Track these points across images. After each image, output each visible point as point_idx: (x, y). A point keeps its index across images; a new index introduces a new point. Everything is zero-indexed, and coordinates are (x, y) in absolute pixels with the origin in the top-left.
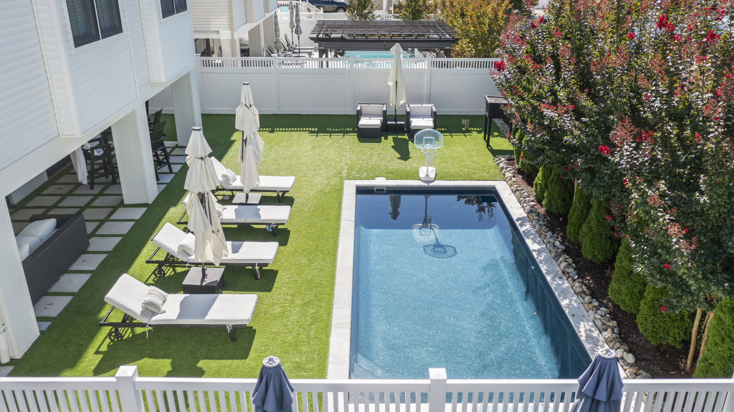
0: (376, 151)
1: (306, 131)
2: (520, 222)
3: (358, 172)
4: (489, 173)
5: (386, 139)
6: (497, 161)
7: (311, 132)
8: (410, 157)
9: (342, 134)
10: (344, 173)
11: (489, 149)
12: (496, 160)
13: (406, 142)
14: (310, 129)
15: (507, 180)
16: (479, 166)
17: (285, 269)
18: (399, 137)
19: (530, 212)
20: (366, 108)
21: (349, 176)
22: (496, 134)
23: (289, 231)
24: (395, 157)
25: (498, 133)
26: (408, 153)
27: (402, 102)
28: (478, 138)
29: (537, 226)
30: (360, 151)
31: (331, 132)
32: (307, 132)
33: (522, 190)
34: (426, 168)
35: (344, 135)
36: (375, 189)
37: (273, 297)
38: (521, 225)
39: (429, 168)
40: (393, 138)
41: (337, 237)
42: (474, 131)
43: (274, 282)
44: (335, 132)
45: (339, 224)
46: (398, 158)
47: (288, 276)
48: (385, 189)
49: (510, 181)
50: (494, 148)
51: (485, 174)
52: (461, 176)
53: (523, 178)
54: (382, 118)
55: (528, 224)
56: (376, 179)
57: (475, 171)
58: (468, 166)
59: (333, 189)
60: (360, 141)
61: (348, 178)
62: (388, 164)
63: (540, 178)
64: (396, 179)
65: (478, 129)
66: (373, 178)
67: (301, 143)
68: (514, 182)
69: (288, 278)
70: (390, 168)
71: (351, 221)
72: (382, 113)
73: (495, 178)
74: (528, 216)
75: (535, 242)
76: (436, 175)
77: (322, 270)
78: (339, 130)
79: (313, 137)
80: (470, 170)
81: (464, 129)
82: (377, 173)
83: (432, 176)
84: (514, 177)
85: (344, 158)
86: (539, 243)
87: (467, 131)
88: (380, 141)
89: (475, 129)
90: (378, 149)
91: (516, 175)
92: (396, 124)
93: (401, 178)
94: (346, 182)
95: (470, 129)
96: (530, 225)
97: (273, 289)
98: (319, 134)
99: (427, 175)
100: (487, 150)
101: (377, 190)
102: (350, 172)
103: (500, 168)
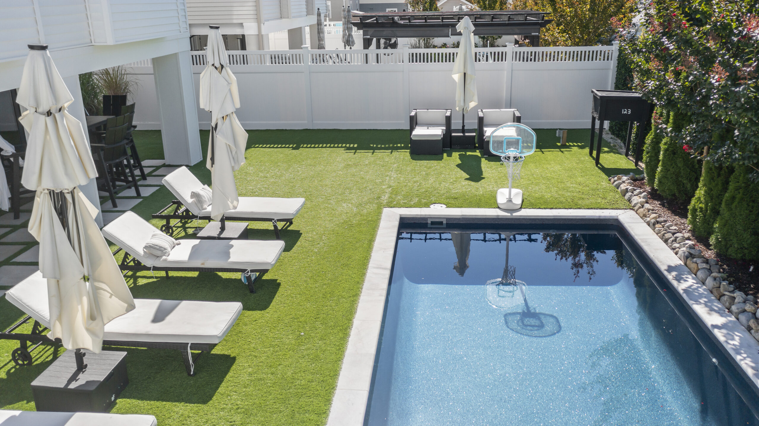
0: (434, 171)
1: (342, 147)
2: (674, 274)
3: (405, 197)
4: (606, 199)
5: (450, 155)
6: (615, 181)
7: (349, 149)
8: (484, 178)
9: (390, 151)
10: (385, 198)
11: (599, 168)
12: (612, 180)
13: (478, 160)
14: (348, 145)
15: (636, 208)
16: (588, 188)
17: (251, 355)
18: (468, 153)
19: (689, 256)
20: (423, 114)
21: (391, 202)
22: (606, 149)
23: (279, 285)
24: (461, 178)
25: (609, 148)
26: (481, 172)
27: (472, 104)
28: (580, 154)
29: (709, 281)
30: (412, 170)
31: (374, 149)
32: (343, 149)
33: (665, 221)
34: (507, 190)
35: (391, 152)
36: (429, 222)
37: (209, 416)
38: (679, 279)
39: (512, 190)
40: (459, 155)
41: (357, 295)
42: (574, 146)
43: (221, 382)
44: (381, 148)
45: (364, 274)
46: (466, 179)
47: (250, 370)
48: (445, 222)
49: (642, 210)
50: (606, 166)
51: (599, 200)
52: (561, 202)
53: (663, 205)
54: (445, 128)
55: (689, 276)
56: (432, 206)
57: (583, 196)
58: (571, 189)
59: (365, 220)
60: (413, 158)
61: (390, 205)
62: (451, 187)
63: (702, 199)
64: (461, 207)
65: (580, 144)
66: (427, 205)
67: (332, 161)
68: (649, 210)
69: (250, 374)
70: (453, 191)
71: (385, 269)
72: (444, 121)
73: (617, 206)
74: (686, 264)
75: (712, 310)
76: (523, 201)
77: (316, 358)
78: (387, 146)
79: (350, 154)
80: (575, 194)
81: (559, 144)
82: (433, 199)
83: (518, 201)
84: (647, 202)
85: (388, 178)
86: (720, 313)
87: (564, 146)
88: (441, 159)
89: (575, 144)
90: (438, 167)
91: (650, 201)
92: (464, 136)
93: (470, 205)
94: (386, 211)
95: (567, 144)
96: (693, 279)
97: (214, 398)
98: (358, 151)
99: (510, 200)
100: (597, 168)
101: (433, 223)
102: (393, 196)
103: (622, 191)
